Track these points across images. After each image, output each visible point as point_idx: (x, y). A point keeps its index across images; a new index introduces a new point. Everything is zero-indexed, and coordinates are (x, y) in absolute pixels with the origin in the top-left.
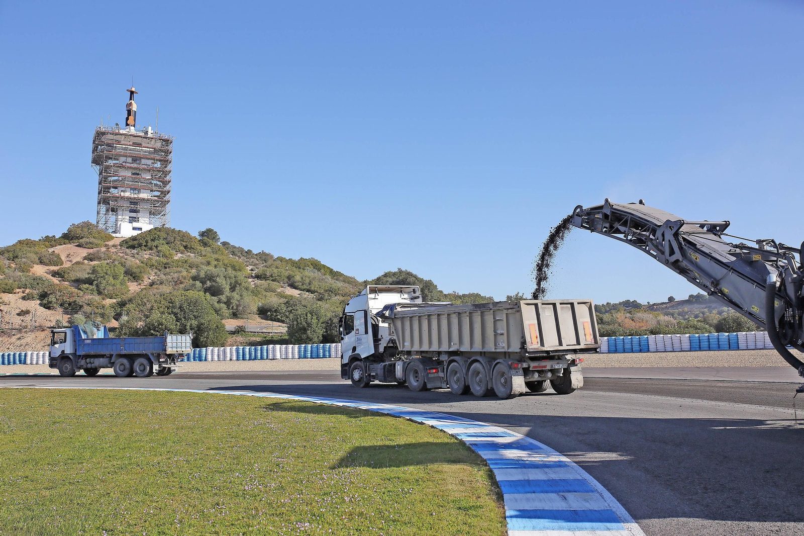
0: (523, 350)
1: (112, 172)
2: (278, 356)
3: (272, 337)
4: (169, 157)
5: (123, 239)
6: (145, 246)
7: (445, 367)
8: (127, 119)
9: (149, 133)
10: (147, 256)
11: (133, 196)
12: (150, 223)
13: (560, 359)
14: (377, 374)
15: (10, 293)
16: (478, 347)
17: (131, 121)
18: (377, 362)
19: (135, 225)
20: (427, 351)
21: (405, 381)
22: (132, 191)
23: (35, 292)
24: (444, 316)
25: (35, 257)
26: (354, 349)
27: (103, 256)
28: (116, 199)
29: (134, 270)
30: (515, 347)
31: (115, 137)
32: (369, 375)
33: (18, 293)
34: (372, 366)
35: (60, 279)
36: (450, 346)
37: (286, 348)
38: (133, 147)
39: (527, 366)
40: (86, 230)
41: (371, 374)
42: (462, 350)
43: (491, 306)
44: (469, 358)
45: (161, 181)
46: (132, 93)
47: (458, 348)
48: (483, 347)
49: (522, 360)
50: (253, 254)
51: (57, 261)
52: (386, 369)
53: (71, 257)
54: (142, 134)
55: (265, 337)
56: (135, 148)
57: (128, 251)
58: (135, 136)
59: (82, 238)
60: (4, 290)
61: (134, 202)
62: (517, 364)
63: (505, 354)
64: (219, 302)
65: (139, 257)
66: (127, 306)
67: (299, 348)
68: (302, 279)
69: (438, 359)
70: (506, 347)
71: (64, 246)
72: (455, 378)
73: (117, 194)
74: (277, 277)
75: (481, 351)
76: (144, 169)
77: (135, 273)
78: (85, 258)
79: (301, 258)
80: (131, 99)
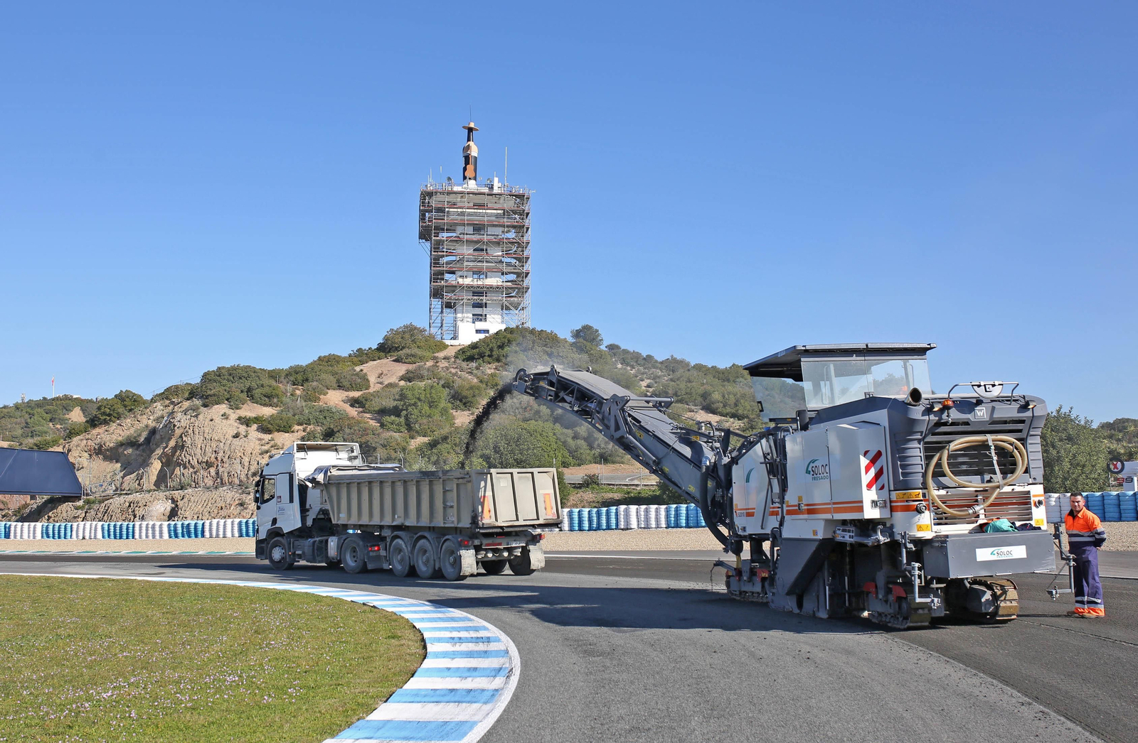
0: (474, 525)
1: (445, 250)
2: (634, 524)
3: (639, 493)
4: (527, 222)
5: (459, 348)
6: (489, 356)
7: (388, 544)
8: (465, 169)
9: (495, 188)
10: (489, 372)
11: (475, 283)
12: (502, 322)
13: (518, 536)
14: (304, 553)
15: (286, 432)
16: (425, 522)
17: (469, 173)
18: (303, 537)
19: (480, 325)
20: (367, 525)
21: (339, 562)
22: (476, 276)
23: (319, 429)
24: (388, 484)
25: (332, 380)
26: (275, 521)
27: (425, 373)
28: (453, 288)
29: (465, 393)
30: (466, 523)
31: (447, 198)
32: (294, 554)
33: (297, 432)
34: (297, 543)
35: (361, 409)
36: (393, 519)
37: (647, 511)
38: (473, 211)
39: (479, 544)
40: (407, 336)
41: (297, 552)
42: (407, 524)
43: (441, 475)
44: (415, 532)
45: (514, 258)
46: (470, 130)
47: (403, 521)
48: (431, 521)
49: (474, 536)
50: (656, 361)
51: (363, 382)
52: (316, 546)
53: (384, 377)
54: (486, 190)
55: (628, 493)
56: (476, 211)
57: (464, 364)
58: (476, 194)
59: (403, 348)
60: (278, 428)
61: (478, 292)
62: (468, 541)
63: (456, 530)
64: (575, 437)
65: (478, 373)
66: (439, 446)
67: (668, 511)
68: (724, 396)
69: (380, 535)
70: (456, 522)
71: (379, 361)
72: (399, 557)
73: (453, 282)
74: (684, 396)
75: (429, 525)
76: (490, 242)
77: (466, 397)
78: (402, 378)
79: (734, 365)
80: (469, 140)
